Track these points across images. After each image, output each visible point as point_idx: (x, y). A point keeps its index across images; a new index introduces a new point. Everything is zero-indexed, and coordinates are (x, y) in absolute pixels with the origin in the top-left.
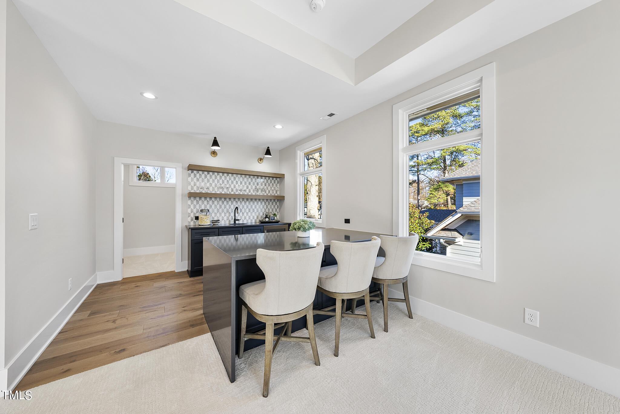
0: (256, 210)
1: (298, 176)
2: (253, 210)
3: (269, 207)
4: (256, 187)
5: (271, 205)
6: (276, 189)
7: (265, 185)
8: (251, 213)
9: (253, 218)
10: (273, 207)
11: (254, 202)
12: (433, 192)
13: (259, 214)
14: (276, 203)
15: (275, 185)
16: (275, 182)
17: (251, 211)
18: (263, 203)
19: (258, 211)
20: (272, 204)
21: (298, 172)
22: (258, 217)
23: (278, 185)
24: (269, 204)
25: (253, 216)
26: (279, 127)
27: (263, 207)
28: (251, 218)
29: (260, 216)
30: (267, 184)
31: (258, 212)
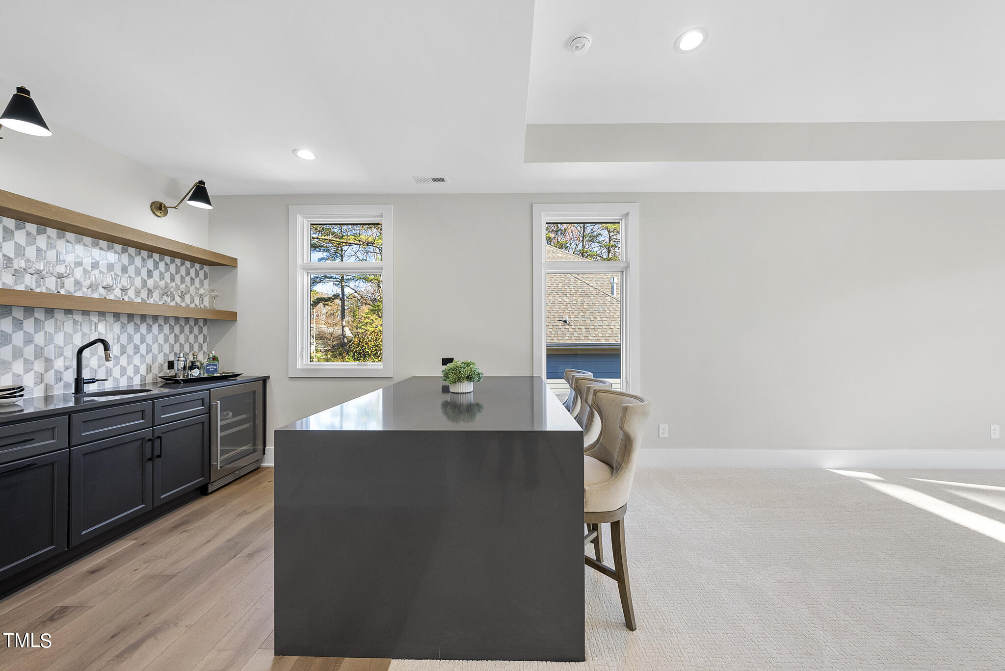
0: (143, 349)
1: (299, 271)
2: (137, 349)
3: (182, 339)
4: (145, 281)
5: (188, 334)
6: (201, 291)
7: (173, 280)
8: (129, 357)
9: (137, 371)
10: (191, 339)
11: (139, 326)
12: (370, 315)
13: (154, 358)
14: (201, 331)
15: (197, 281)
16: (197, 275)
17: (130, 350)
18: (166, 328)
19: (151, 351)
20: (191, 332)
21: (299, 261)
22: (149, 369)
23: (206, 282)
24: (182, 331)
25: (135, 366)
26: (306, 154)
27: (166, 340)
28: (130, 371)
29: (157, 365)
30: (178, 277)
31: (151, 354)
